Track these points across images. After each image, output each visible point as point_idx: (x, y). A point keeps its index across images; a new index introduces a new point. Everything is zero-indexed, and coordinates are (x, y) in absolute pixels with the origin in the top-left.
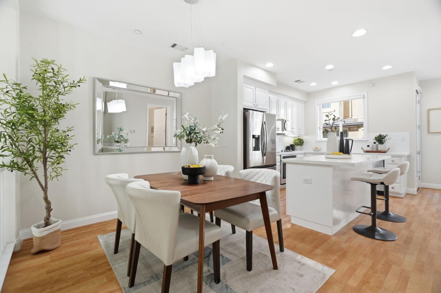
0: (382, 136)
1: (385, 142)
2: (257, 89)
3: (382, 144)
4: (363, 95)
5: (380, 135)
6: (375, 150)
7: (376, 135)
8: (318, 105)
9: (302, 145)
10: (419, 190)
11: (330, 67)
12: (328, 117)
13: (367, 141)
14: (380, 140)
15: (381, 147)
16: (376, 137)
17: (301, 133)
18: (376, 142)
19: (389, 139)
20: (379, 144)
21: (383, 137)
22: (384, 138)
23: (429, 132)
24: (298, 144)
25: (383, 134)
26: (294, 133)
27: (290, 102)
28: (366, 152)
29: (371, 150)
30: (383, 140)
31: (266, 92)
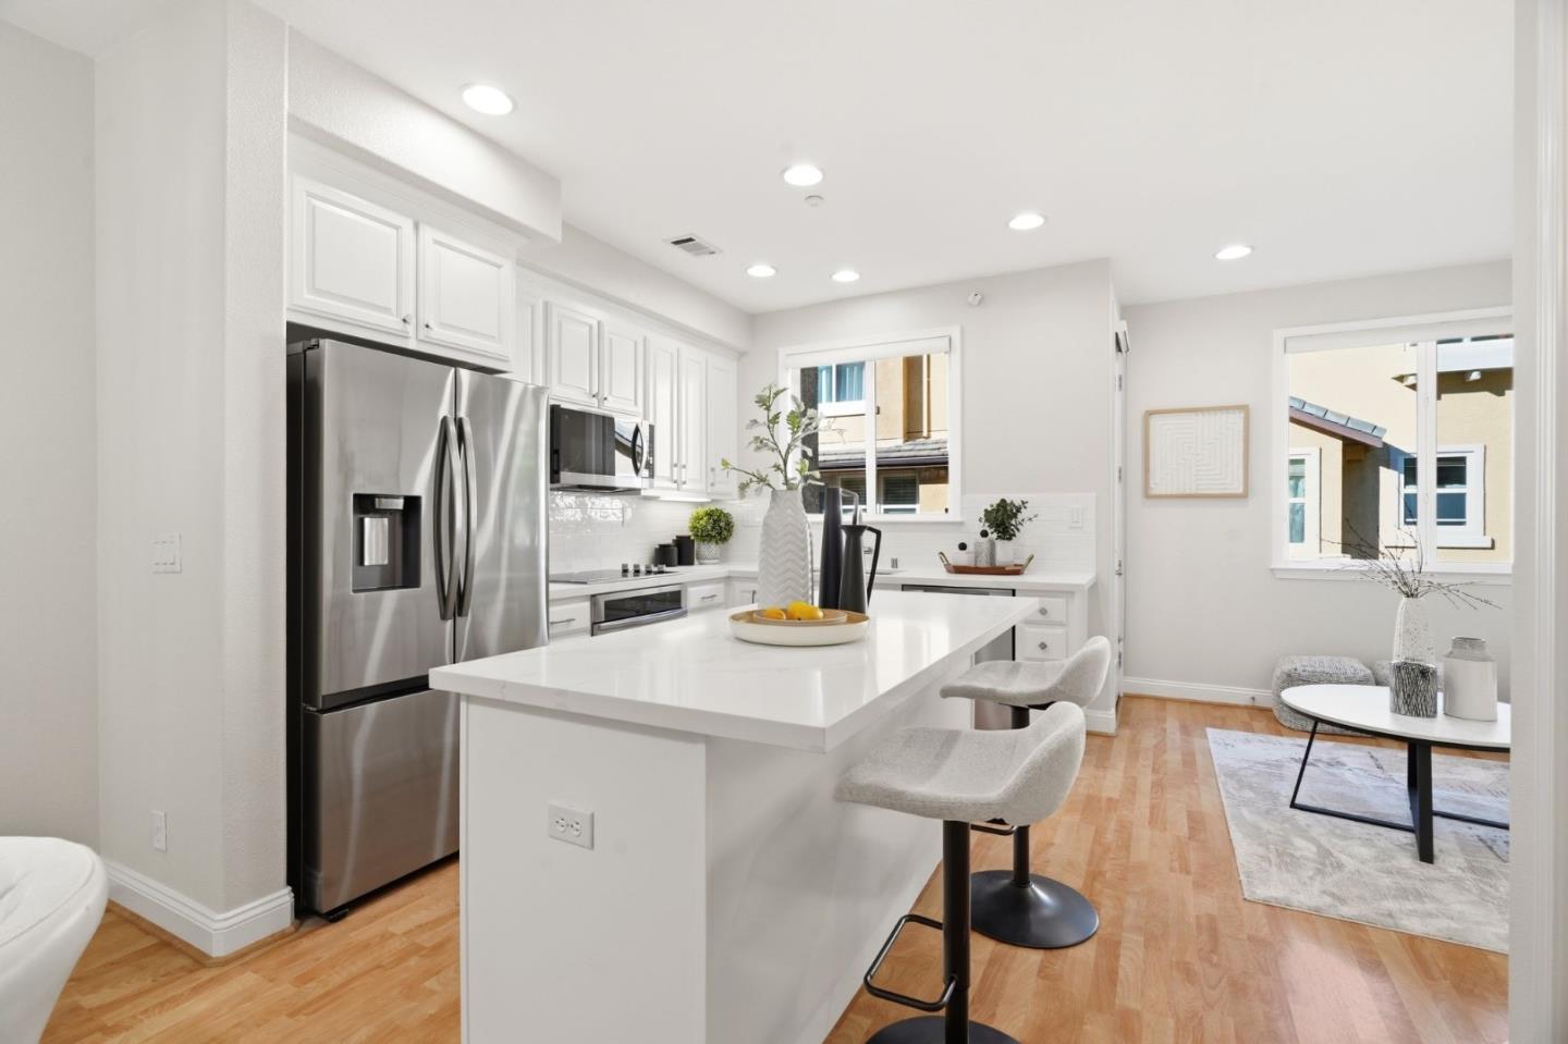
0: (1009, 508)
1: (1018, 530)
2: (428, 234)
3: (1010, 539)
4: (947, 340)
5: (1003, 501)
6: (983, 563)
7: (989, 503)
8: (787, 369)
9: (724, 540)
10: (1121, 703)
11: (804, 175)
12: (768, 409)
13: (961, 524)
14: (1003, 523)
15: (1005, 552)
16: (990, 509)
17: (718, 488)
18: (989, 531)
19: (1030, 519)
20: (999, 537)
21: (1012, 510)
22: (1015, 516)
23: (1148, 495)
24: (705, 536)
25: (1014, 498)
26: (684, 486)
27: (664, 344)
28: (956, 573)
29: (972, 565)
30: (1013, 522)
31: (499, 267)
